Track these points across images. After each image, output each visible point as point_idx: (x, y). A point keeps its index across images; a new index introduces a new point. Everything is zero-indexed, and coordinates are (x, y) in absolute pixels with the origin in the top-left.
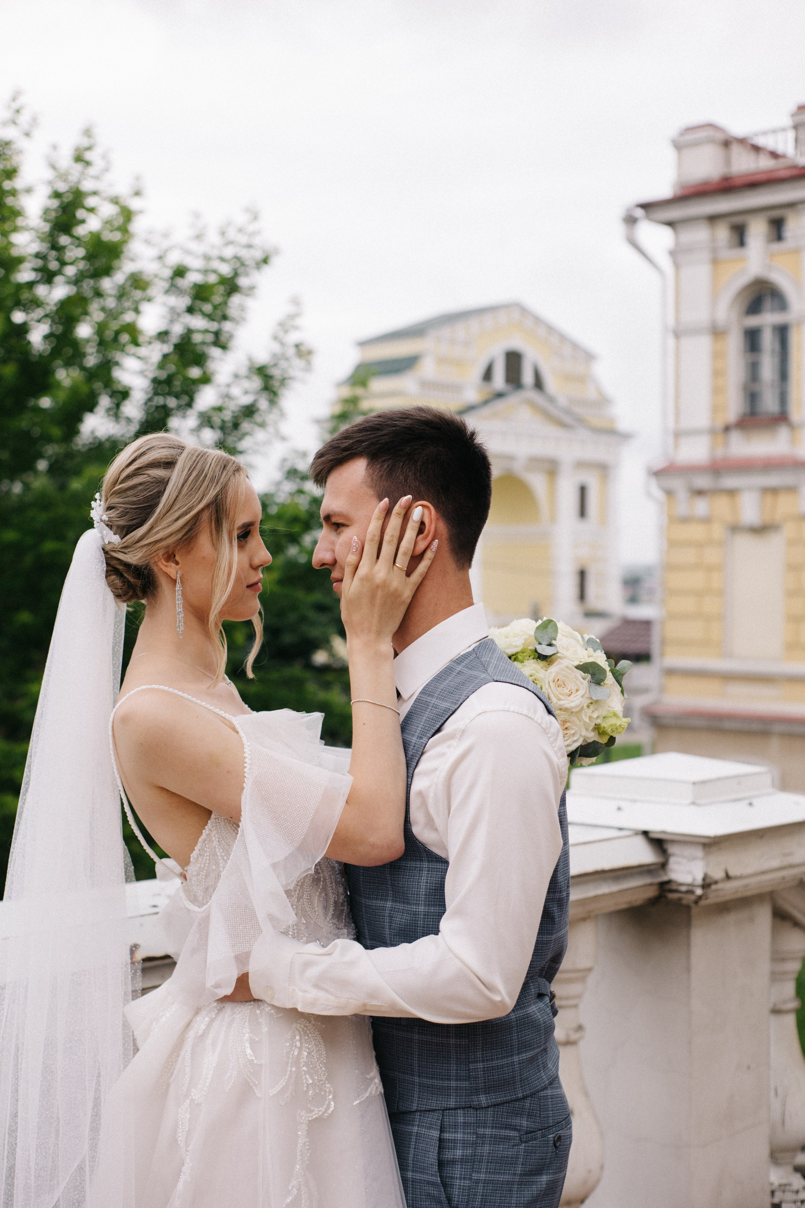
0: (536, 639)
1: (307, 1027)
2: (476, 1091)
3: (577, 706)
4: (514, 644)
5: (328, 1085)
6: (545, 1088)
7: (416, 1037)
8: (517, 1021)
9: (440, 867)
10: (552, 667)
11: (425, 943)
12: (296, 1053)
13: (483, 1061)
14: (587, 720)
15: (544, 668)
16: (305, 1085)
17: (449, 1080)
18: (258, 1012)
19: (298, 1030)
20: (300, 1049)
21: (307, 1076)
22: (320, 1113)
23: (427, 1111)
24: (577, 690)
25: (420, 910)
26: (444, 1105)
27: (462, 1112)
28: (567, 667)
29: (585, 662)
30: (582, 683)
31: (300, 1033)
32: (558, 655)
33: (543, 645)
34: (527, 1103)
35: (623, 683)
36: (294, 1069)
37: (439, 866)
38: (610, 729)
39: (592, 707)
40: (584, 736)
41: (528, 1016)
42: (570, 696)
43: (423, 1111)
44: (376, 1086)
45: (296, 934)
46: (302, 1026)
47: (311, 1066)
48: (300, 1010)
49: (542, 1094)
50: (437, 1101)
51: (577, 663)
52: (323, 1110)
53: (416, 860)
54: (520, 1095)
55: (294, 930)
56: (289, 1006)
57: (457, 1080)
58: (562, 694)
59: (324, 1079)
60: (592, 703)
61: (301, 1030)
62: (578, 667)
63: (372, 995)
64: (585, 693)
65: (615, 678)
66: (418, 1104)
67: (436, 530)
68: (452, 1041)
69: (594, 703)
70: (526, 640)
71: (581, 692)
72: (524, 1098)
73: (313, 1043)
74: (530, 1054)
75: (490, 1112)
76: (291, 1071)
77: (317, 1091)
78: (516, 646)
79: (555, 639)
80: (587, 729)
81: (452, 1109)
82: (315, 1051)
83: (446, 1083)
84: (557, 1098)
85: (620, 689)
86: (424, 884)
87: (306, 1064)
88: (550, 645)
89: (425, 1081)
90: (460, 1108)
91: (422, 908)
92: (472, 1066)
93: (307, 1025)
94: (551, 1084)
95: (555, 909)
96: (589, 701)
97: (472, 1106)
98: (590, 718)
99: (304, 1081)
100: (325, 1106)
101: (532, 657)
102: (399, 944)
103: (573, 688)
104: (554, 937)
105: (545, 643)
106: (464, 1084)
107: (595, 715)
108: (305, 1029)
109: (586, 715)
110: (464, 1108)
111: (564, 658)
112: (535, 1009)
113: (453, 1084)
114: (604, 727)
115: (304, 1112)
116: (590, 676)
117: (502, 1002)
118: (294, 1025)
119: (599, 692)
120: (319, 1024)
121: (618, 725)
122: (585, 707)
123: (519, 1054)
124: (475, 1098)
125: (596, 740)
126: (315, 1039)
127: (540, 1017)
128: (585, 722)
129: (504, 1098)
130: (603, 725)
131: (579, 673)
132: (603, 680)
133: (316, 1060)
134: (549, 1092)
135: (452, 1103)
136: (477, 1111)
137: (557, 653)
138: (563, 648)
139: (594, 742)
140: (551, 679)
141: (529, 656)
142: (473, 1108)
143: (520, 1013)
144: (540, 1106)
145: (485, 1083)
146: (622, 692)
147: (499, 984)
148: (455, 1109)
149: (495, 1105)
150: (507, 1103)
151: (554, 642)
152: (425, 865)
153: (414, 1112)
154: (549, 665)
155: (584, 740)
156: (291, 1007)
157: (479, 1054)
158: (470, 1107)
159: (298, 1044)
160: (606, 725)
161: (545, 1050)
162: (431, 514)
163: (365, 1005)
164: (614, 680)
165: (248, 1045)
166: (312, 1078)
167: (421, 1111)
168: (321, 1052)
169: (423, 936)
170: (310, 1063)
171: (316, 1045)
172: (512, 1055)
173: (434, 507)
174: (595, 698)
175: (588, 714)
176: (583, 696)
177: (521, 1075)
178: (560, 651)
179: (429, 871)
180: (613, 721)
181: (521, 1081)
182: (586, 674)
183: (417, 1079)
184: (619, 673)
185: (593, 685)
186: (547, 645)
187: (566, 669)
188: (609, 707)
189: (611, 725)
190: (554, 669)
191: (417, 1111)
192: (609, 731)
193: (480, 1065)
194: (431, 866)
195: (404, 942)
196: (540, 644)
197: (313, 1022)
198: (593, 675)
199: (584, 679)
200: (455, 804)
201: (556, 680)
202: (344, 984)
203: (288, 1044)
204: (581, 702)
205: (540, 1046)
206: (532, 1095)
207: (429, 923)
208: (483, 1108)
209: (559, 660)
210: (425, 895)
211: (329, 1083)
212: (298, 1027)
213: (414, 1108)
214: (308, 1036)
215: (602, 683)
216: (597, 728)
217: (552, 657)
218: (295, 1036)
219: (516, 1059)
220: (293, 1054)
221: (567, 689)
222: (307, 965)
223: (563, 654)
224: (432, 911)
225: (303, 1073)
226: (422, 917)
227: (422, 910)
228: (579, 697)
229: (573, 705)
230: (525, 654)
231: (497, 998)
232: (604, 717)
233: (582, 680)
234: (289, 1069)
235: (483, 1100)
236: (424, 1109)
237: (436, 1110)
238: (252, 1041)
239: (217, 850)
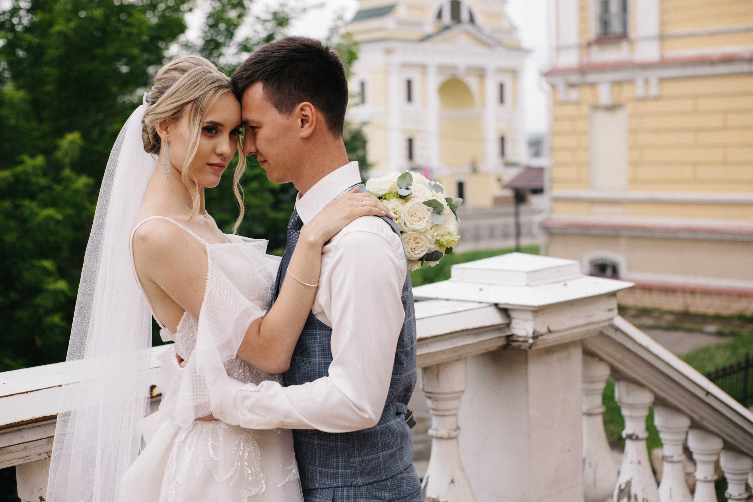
0: (398, 185)
1: (248, 438)
2: (355, 476)
3: (423, 229)
4: (383, 188)
5: (262, 474)
6: (402, 472)
7: (317, 442)
8: (381, 431)
9: (328, 333)
10: (408, 203)
11: (320, 382)
12: (241, 454)
13: (359, 457)
14: (430, 237)
15: (403, 204)
16: (247, 474)
17: (338, 469)
18: (217, 427)
19: (242, 439)
20: (244, 451)
21: (248, 469)
22: (257, 492)
23: (324, 488)
24: (424, 218)
25: (316, 361)
26: (335, 484)
27: (346, 489)
28: (417, 203)
29: (430, 199)
30: (427, 214)
31: (243, 441)
32: (412, 195)
33: (402, 189)
34: (389, 483)
35: (457, 213)
36: (239, 464)
37: (327, 332)
38: (446, 243)
39: (433, 229)
40: (429, 248)
41: (389, 427)
42: (419, 221)
43: (322, 488)
45: (243, 379)
46: (245, 437)
47: (251, 462)
48: (242, 426)
49: (399, 476)
50: (330, 482)
51: (423, 201)
52: (259, 490)
53: (313, 329)
54: (384, 478)
55: (242, 376)
56: (235, 424)
57: (342, 469)
58: (414, 221)
59: (259, 470)
60: (433, 226)
61: (244, 439)
62: (424, 203)
63: (286, 416)
64: (429, 220)
65: (451, 209)
66: (319, 484)
67: (317, 119)
68: (339, 444)
69: (435, 226)
70: (392, 186)
71: (427, 219)
72: (387, 479)
73: (252, 447)
74: (390, 452)
75: (364, 488)
76: (237, 465)
77: (254, 478)
78: (385, 190)
79: (411, 185)
80: (430, 243)
81: (340, 487)
82: (253, 453)
83: (336, 471)
84: (411, 478)
85: (455, 216)
86: (318, 344)
87: (247, 461)
88: (407, 189)
89: (323, 469)
90: (345, 487)
91: (318, 360)
92: (352, 460)
93: (248, 436)
94: (405, 470)
95: (404, 358)
96: (431, 225)
97: (353, 485)
98: (432, 236)
99: (246, 472)
100: (260, 488)
101: (395, 197)
102: (304, 383)
103: (421, 217)
104: (403, 376)
105: (404, 187)
106: (347, 471)
107: (435, 234)
108: (247, 439)
109: (429, 234)
110: (347, 487)
111: (416, 197)
112: (394, 423)
113: (340, 471)
114: (442, 241)
115: (245, 491)
116: (432, 208)
117: (370, 419)
118: (240, 436)
119: (439, 219)
120: (256, 435)
121: (451, 240)
122: (429, 229)
123: (382, 451)
124: (354, 480)
125: (437, 250)
126: (254, 445)
127: (397, 428)
128: (429, 239)
129: (374, 480)
130: (441, 240)
131: (426, 207)
132: (442, 211)
133: (254, 458)
134: (404, 475)
135: (340, 484)
136: (356, 488)
137: (411, 194)
138: (416, 191)
139: (436, 251)
140: (406, 211)
141: (394, 196)
142: (354, 486)
143: (383, 426)
144: (398, 484)
145: (361, 470)
146: (456, 218)
147: (368, 407)
148: (342, 487)
149: (367, 484)
150: (375, 482)
151: (410, 187)
152: (318, 332)
153: (317, 489)
154: (406, 202)
155: (429, 250)
156: (236, 424)
157: (356, 452)
158: (352, 486)
159: (242, 448)
160: (443, 240)
161: (402, 448)
162: (311, 109)
163: (282, 422)
164: (451, 211)
165: (210, 448)
166: (251, 469)
167: (321, 488)
168: (257, 453)
169: (319, 377)
170: (249, 460)
171: (254, 449)
172: (378, 452)
173: (312, 105)
174: (435, 223)
175: (431, 233)
176: (427, 222)
177: (384, 465)
178: (413, 192)
179: (321, 336)
180: (448, 237)
181: (384, 469)
182: (430, 208)
183: (318, 468)
184: (454, 206)
185: (435, 215)
186: (406, 189)
187: (416, 204)
188: (446, 228)
189: (446, 240)
190: (409, 204)
191: (318, 488)
192: (445, 244)
193: (357, 459)
194: (322, 333)
195: (307, 382)
196: (401, 188)
197: (252, 435)
198: (434, 208)
199: (428, 210)
200: (334, 294)
201: (410, 212)
202: (268, 409)
203: (236, 448)
204: (426, 226)
205: (397, 446)
206: (392, 477)
207: (322, 369)
208: (360, 486)
209: (413, 199)
210: (319, 351)
211: (262, 473)
212: (242, 437)
213: (317, 487)
214: (249, 443)
215: (441, 213)
216: (437, 242)
217: (408, 197)
218: (239, 444)
219: (381, 454)
220: (239, 455)
221: (417, 217)
222: (245, 398)
223: (415, 195)
224: (324, 361)
225: (245, 466)
226: (317, 365)
227: (318, 361)
228: (425, 222)
229: (420, 227)
230: (391, 195)
231: (366, 416)
232: (442, 235)
233: (427, 212)
234: (236, 464)
235: (360, 481)
236: (322, 487)
237: (330, 488)
238: (213, 446)
239: (193, 324)
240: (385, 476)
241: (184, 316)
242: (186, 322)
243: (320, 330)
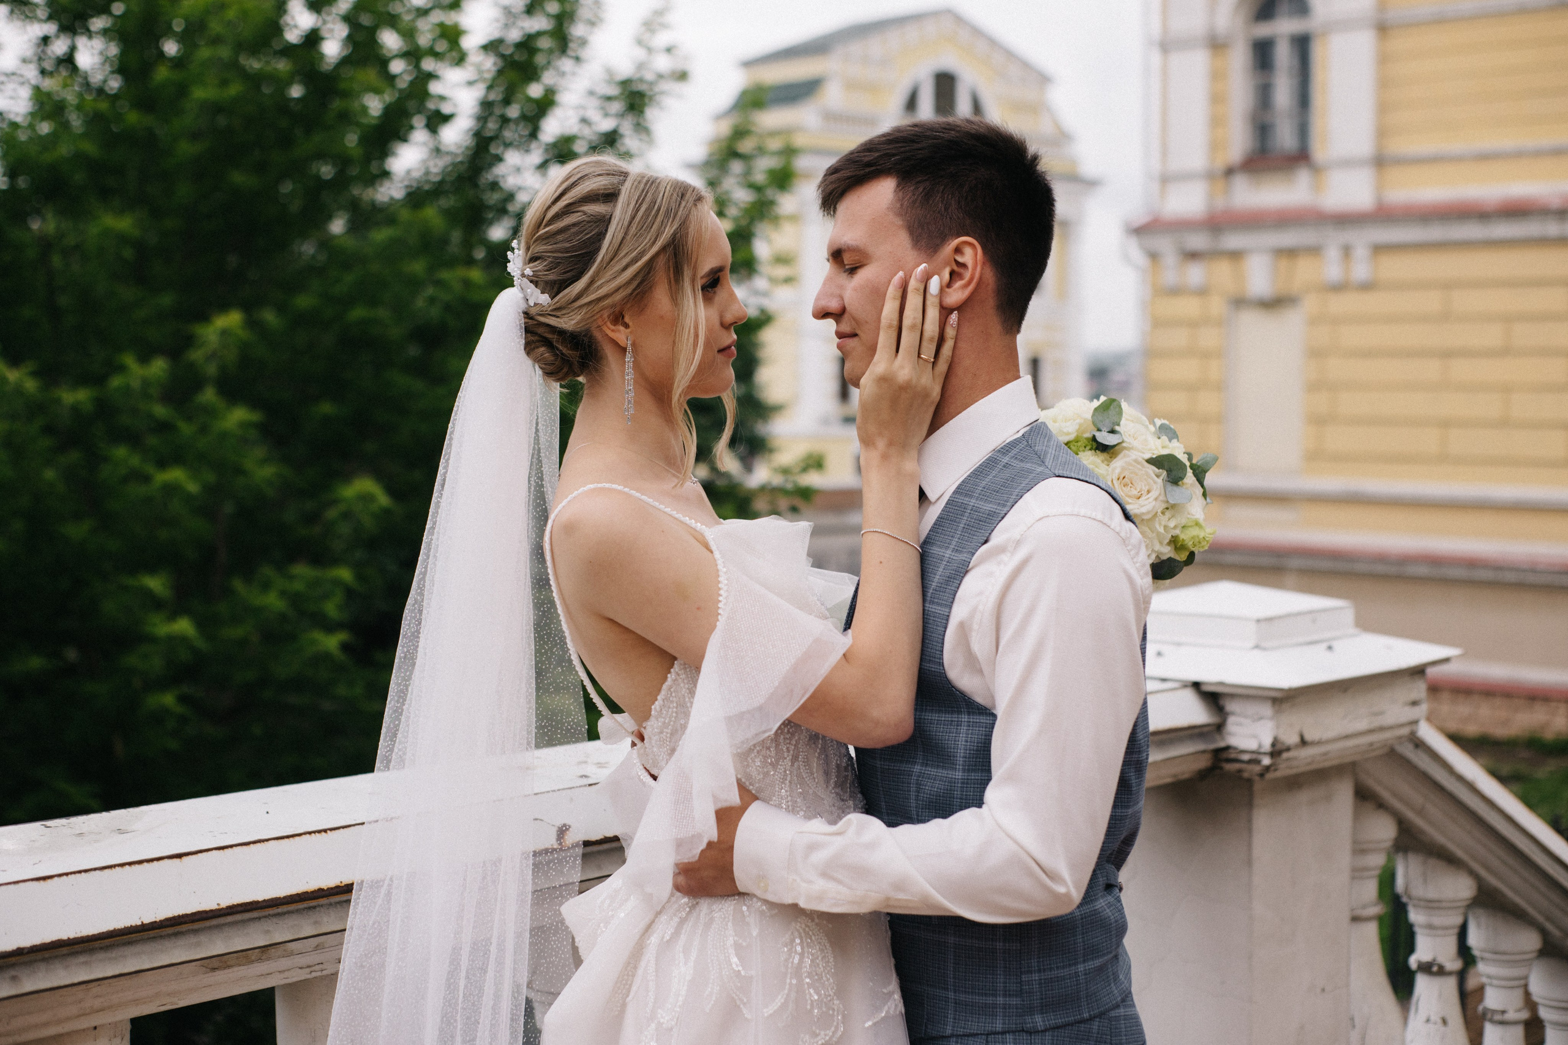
0: (1094, 423)
1: (809, 927)
2: (1030, 1010)
3: (1148, 512)
4: (1065, 430)
5: (836, 1002)
6: (1117, 1006)
7: (951, 940)
8: (1082, 919)
9: (984, 721)
10: (1115, 460)
11: (965, 818)
12: (796, 961)
13: (1039, 971)
14: (1161, 530)
15: (1106, 462)
16: (809, 1002)
17: (995, 995)
18: (745, 908)
19: (798, 931)
20: (802, 955)
21: (812, 991)
22: (827, 1038)
23: (964, 1035)
24: (1149, 492)
25: (957, 777)
26: (989, 1028)
27: (1011, 1037)
28: (1136, 461)
29: (1160, 454)
30: (1155, 483)
31: (800, 934)
32: (1124, 445)
33: (1103, 432)
34: (1095, 1026)
35: (1206, 483)
36: (794, 982)
37: (983, 719)
38: (1191, 543)
39: (1168, 514)
40: (1157, 552)
41: (1096, 912)
42: (1139, 498)
43: (960, 1035)
44: (895, 1004)
45: (790, 808)
46: (803, 926)
47: (816, 977)
48: (803, 904)
49: (1113, 1014)
50: (978, 1022)
51: (1148, 456)
52: (831, 1034)
53: (952, 712)
54: (1086, 1015)
55: (788, 802)
56: (788, 900)
57: (1005, 995)
58: (1130, 497)
59: (832, 994)
60: (1167, 508)
61: (801, 931)
62: (1150, 461)
63: (899, 886)
64: (1160, 494)
65: (1195, 476)
66: (954, 1027)
67: (981, 278)
68: (999, 945)
69: (1171, 508)
70: (1080, 425)
71: (1154, 494)
72: (1091, 1019)
73: (818, 947)
74: (1097, 963)
75: (1048, 1036)
76: (791, 984)
77: (824, 1009)
78: (1068, 434)
79: (1119, 425)
80: (1161, 543)
81: (998, 1033)
82: (820, 958)
83: (990, 1000)
84: (1132, 1019)
85: (1201, 490)
86: (963, 743)
87: (810, 975)
88: (1112, 432)
89: (962, 997)
90: (1009, 1032)
91: (960, 774)
92: (1024, 978)
93: (809, 924)
94: (1123, 1001)
95: (1132, 775)
96: (1164, 506)
97: (1025, 1029)
98: (1165, 527)
99: (808, 997)
100: (833, 1029)
101: (1088, 448)
102: (928, 821)
103: (1144, 488)
104: (1130, 811)
105: (1105, 429)
106: (1014, 1001)
107: (1172, 524)
108: (807, 929)
109: (1160, 524)
110: (1014, 1032)
111: (1132, 448)
112: (1103, 904)
113: (1000, 1000)
114: (1183, 539)
115: (807, 1036)
116: (1165, 472)
117: (1067, 895)
118: (793, 924)
119: (1176, 495)
120: (825, 922)
121: (1201, 537)
122: (1159, 513)
123: (1084, 961)
124: (1028, 1019)
125: (1172, 557)
126: (820, 943)
127: (1110, 914)
128: (1158, 534)
129: (1067, 1019)
130: (1182, 536)
131: (1152, 469)
132: (1182, 479)
133: (822, 969)
134: (1122, 1011)
135: (999, 1026)
136: (1031, 1036)
137: (1123, 442)
138: (1129, 435)
139: (1170, 559)
140: (1115, 477)
141: (1085, 447)
142: (1027, 1032)
143: (1087, 909)
144: (1111, 1029)
145: (1042, 999)
146: (1204, 495)
147: (1064, 872)
148: (1003, 1033)
149: (1054, 1028)
150: (1069, 1025)
151: (1117, 428)
152: (965, 718)
153: (948, 1037)
154: (1111, 457)
155: (1157, 557)
156: (790, 901)
157: (1034, 963)
158: (1023, 1031)
159: (799, 949)
160: (1185, 536)
161: (1116, 957)
162: (976, 255)
163: (888, 899)
164: (1194, 479)
165: (732, 951)
166: (818, 993)
167: (958, 1036)
168: (827, 960)
169: (961, 810)
170: (814, 973)
171: (822, 950)
172: (1076, 964)
173: (982, 247)
174: (1172, 502)
175: (1163, 523)
176: (1156, 499)
177: (1087, 989)
178: (1126, 439)
179: (969, 726)
180: (1194, 532)
181: (1087, 997)
182: (1161, 470)
183: (951, 995)
184: (1200, 470)
185: (1169, 484)
186: (1109, 432)
187: (1134, 463)
188: (1189, 514)
189: (1193, 538)
190: (1118, 463)
191: (952, 1036)
192: (1190, 544)
193: (1036, 977)
194: (971, 720)
195: (935, 817)
196: (1099, 430)
197: (817, 921)
198: (1169, 471)
199: (1158, 476)
200: (1006, 636)
201: (1122, 477)
202: (861, 872)
203: (786, 949)
204: (1154, 507)
205: (1111, 952)
206: (1101, 1015)
207: (969, 793)
208: (1039, 1032)
209: (1125, 452)
210: (963, 757)
211: (838, 999)
212: (798, 927)
213: (949, 1032)
214: (811, 939)
215: (1180, 483)
216: (1174, 542)
217: (1117, 448)
218: (793, 941)
219: (1081, 968)
220: (792, 962)
221: (1136, 489)
222: (812, 847)
223: (1130, 443)
224: (973, 778)
225: (806, 986)
226: (960, 785)
227: (960, 777)
228: (1151, 500)
229: (1144, 510)
230: (1079, 444)
231: (1062, 890)
232: (1183, 527)
233: (1155, 479)
234: (788, 981)
235: (1039, 1021)
236: (961, 1033)
237: (977, 1034)
238: (738, 947)
239: (687, 699)
240: (1089, 1012)
241: (669, 682)
242: (671, 694)
243: (969, 713)
